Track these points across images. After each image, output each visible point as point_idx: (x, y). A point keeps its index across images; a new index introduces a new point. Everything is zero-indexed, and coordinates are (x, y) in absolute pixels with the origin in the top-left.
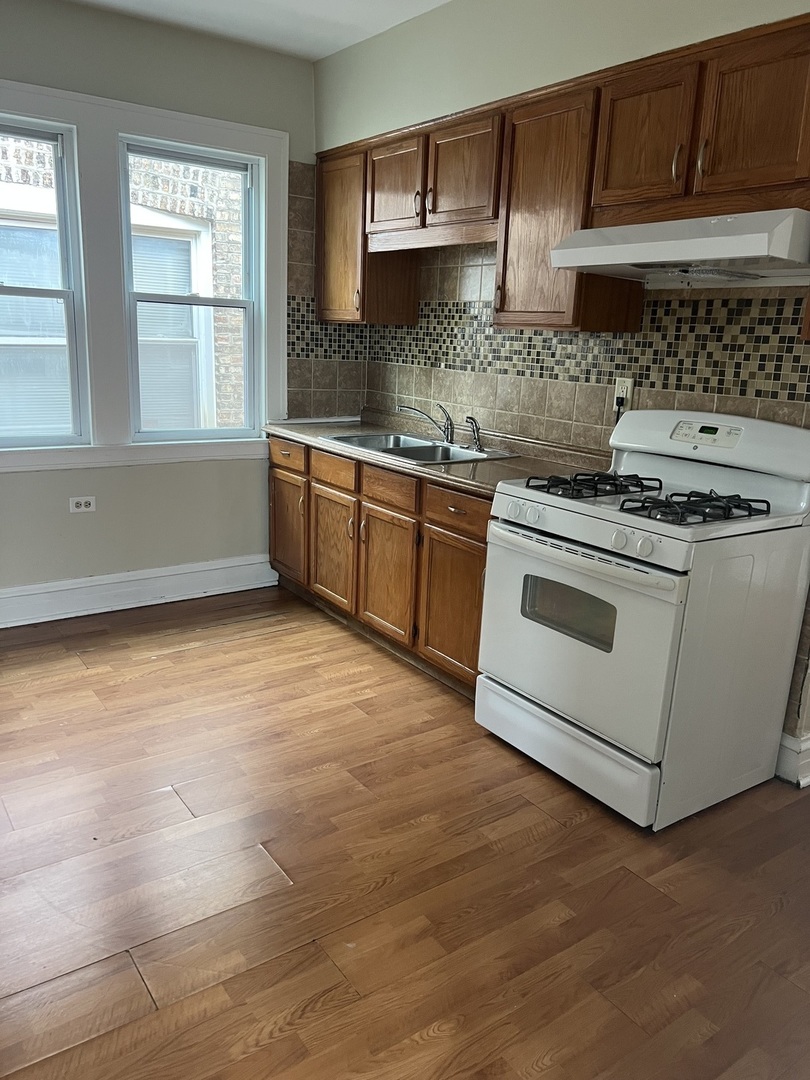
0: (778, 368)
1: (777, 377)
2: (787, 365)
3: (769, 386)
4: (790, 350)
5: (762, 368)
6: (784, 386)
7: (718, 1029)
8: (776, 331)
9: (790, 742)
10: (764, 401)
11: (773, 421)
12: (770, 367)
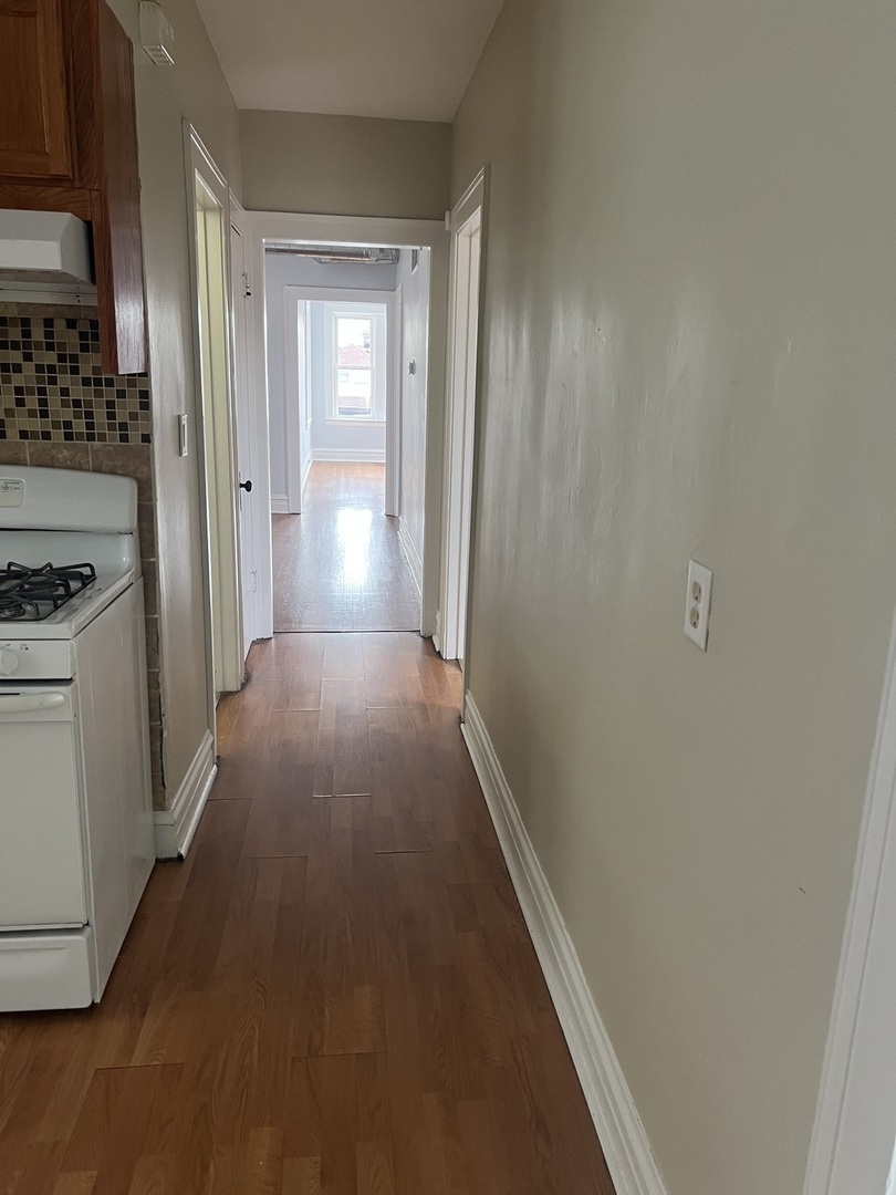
0: (43, 403)
1: (44, 414)
2: (54, 401)
3: (37, 424)
4: (53, 381)
5: (20, 403)
6: (56, 425)
7: (318, 1158)
8: (28, 357)
9: (164, 818)
10: (34, 444)
11: (52, 466)
12: (32, 402)
